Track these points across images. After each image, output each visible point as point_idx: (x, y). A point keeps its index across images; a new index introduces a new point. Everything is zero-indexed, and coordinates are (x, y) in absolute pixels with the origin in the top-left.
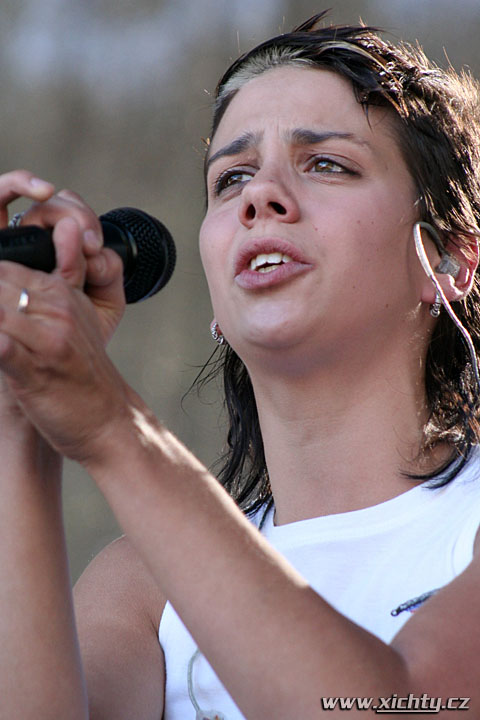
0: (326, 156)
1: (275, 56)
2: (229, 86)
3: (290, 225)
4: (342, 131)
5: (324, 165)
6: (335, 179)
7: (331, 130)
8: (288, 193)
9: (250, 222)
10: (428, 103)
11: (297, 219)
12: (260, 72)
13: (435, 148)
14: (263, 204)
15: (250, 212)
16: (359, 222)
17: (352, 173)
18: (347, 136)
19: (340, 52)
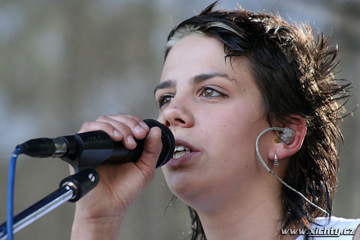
0: (210, 86)
1: (188, 30)
3: (187, 129)
5: (210, 91)
6: (213, 100)
11: (191, 125)
13: (274, 74)
16: (225, 126)
17: (223, 95)
19: (216, 29)
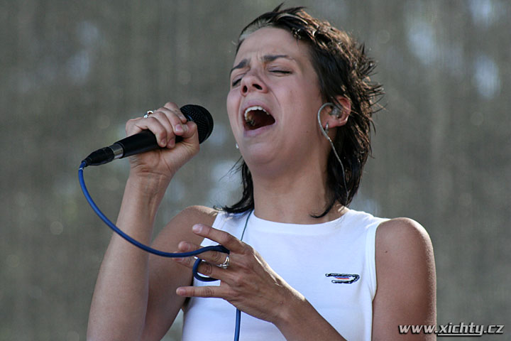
2: (243, 36)
4: (284, 54)
7: (278, 54)
8: (261, 80)
9: (245, 94)
10: (326, 43)
12: (253, 31)
14: (251, 85)
15: (245, 89)
18: (285, 57)
